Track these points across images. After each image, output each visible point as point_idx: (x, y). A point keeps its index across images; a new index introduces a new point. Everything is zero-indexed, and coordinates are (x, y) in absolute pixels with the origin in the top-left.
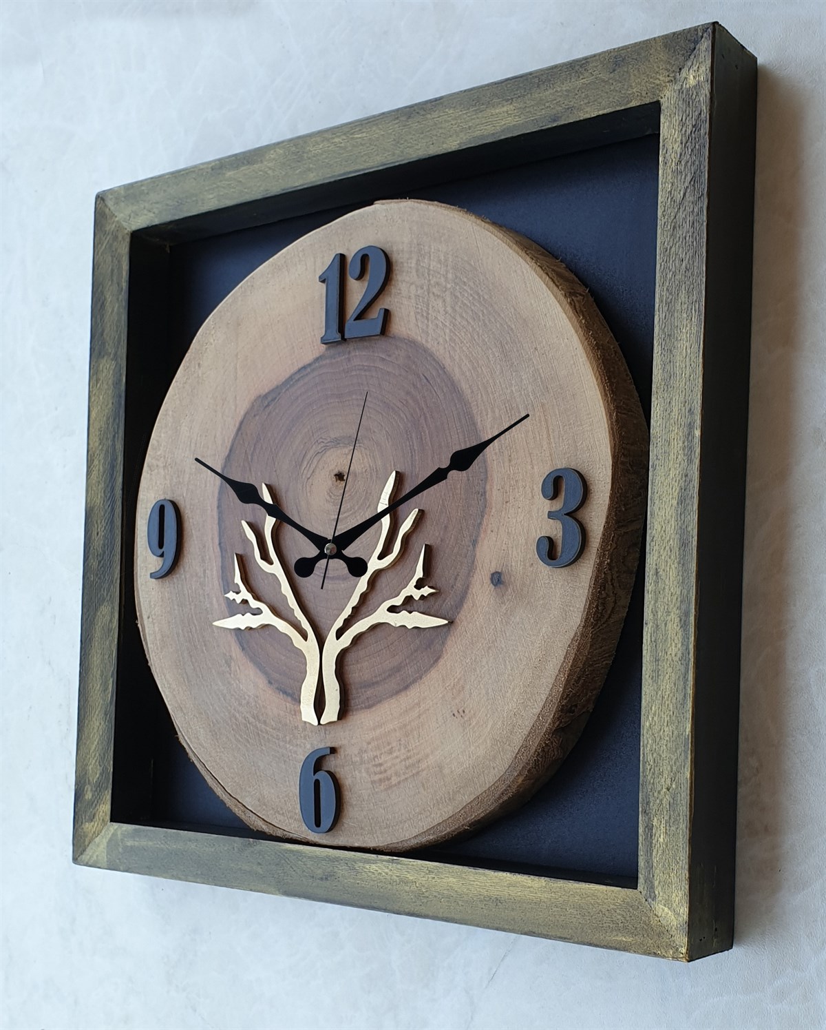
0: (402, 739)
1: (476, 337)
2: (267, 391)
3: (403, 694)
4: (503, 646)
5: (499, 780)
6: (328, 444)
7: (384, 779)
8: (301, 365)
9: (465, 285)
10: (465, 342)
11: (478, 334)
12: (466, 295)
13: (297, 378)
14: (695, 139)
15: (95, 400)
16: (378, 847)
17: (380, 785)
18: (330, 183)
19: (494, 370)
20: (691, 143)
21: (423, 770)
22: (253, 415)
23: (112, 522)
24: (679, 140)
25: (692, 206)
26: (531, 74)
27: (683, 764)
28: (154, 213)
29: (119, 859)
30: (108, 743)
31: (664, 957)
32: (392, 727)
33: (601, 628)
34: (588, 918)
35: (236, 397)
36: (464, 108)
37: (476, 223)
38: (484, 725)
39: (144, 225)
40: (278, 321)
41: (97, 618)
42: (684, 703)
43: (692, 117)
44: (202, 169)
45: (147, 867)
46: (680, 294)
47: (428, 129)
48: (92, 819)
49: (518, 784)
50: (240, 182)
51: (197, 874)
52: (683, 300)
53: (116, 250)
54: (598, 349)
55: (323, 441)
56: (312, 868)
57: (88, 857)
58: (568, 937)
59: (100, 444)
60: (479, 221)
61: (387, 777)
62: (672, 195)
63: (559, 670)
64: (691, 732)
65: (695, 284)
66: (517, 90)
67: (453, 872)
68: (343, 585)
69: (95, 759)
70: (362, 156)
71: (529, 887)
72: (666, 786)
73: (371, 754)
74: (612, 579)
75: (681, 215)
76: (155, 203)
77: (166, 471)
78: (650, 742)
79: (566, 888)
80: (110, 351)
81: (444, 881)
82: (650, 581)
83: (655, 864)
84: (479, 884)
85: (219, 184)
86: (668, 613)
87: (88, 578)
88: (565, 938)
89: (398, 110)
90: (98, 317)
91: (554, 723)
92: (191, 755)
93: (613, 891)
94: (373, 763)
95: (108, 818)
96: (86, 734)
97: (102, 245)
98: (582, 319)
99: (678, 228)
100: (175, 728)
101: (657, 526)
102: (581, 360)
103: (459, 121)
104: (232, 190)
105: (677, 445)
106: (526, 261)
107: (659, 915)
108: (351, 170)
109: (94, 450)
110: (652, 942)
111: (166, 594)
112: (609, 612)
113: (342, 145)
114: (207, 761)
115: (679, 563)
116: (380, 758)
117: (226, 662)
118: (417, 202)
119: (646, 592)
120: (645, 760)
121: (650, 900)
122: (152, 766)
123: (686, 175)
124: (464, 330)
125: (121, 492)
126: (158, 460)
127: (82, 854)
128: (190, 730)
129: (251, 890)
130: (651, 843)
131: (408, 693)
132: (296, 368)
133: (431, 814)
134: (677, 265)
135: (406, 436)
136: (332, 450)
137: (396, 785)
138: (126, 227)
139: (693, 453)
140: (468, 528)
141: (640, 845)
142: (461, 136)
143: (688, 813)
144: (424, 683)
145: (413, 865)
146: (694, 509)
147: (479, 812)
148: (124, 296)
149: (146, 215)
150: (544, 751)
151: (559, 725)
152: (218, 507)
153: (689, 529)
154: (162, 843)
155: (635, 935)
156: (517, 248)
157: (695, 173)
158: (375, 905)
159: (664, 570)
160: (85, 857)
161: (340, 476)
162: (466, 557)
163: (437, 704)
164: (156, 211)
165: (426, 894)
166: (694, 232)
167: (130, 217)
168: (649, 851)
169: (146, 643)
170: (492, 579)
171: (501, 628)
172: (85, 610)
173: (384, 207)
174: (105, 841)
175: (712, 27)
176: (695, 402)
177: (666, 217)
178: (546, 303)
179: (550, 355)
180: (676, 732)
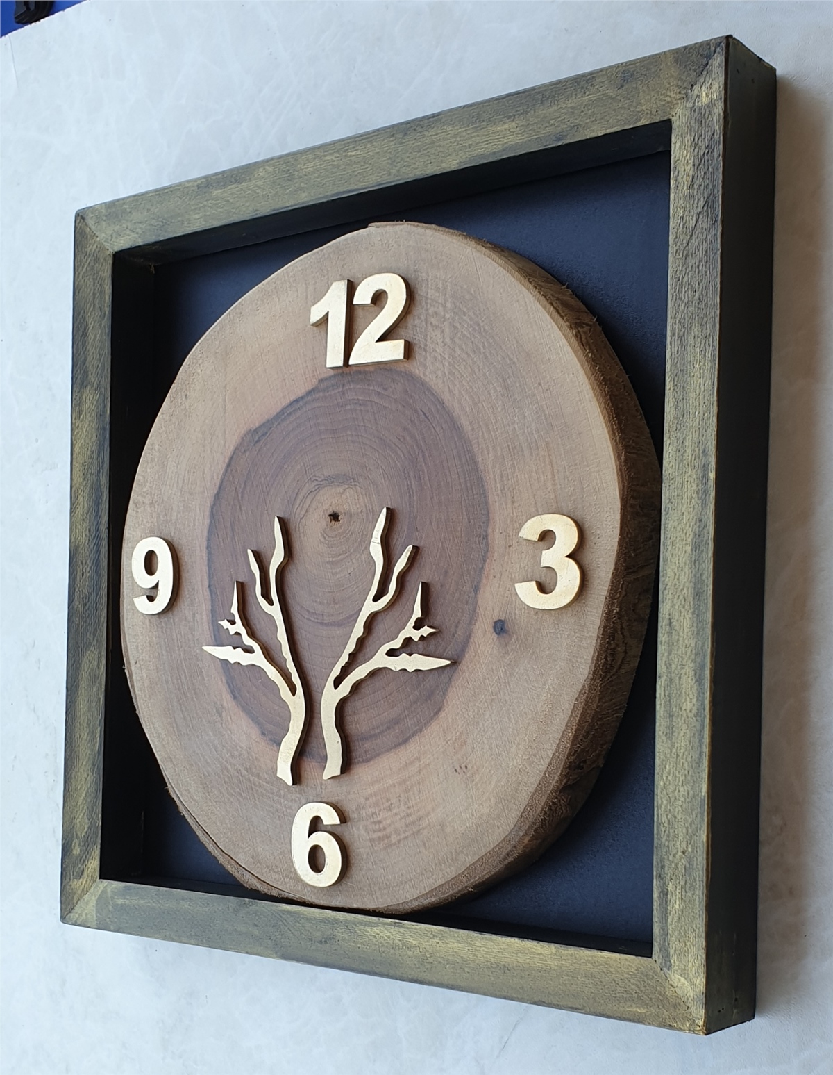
0: (402, 795)
1: (477, 371)
2: (257, 425)
3: (402, 747)
4: (507, 699)
5: (504, 840)
6: (322, 483)
7: (383, 837)
8: (293, 398)
9: (465, 316)
10: (465, 376)
11: (479, 367)
12: (466, 326)
13: (288, 412)
14: (708, 161)
15: (77, 433)
16: (377, 908)
17: (379, 844)
18: (323, 203)
19: (496, 406)
20: (704, 165)
21: (423, 828)
22: (243, 450)
23: (98, 563)
24: (691, 161)
25: (705, 234)
26: (533, 89)
27: (699, 826)
28: (137, 233)
29: (109, 918)
30: (97, 796)
31: (680, 1029)
32: (391, 783)
33: (610, 680)
34: (600, 987)
35: (225, 432)
36: (463, 124)
37: (475, 248)
38: (488, 782)
39: (127, 246)
40: (269, 351)
41: (83, 663)
42: (700, 762)
43: (705, 138)
44: (187, 187)
45: (139, 927)
46: (693, 327)
47: (426, 147)
48: (80, 876)
49: (524, 844)
50: (228, 201)
51: (190, 935)
52: (696, 333)
53: (98, 272)
54: (605, 385)
55: (317, 478)
56: (311, 930)
57: (77, 916)
58: (580, 1007)
59: (84, 479)
60: (479, 247)
61: (386, 835)
62: (684, 221)
63: (566, 725)
64: (708, 793)
65: (709, 317)
66: (519, 106)
67: (458, 937)
68: (338, 632)
69: (84, 811)
70: (356, 175)
71: (538, 954)
72: (682, 850)
73: (370, 811)
74: (622, 629)
75: (694, 242)
76: (138, 223)
77: (153, 508)
78: (665, 802)
79: (577, 956)
80: (93, 380)
81: (450, 946)
82: (663, 632)
83: (670, 932)
84: (485, 949)
85: (205, 203)
86: (683, 666)
87: (73, 621)
88: (576, 1009)
89: (393, 126)
90: (80, 343)
91: (561, 780)
92: (181, 808)
93: (626, 959)
94: (372, 820)
95: (97, 874)
96: (73, 785)
97: (83, 267)
98: (589, 352)
99: (690, 257)
100: (164, 780)
101: (670, 573)
102: (587, 396)
103: (458, 139)
104: (219, 210)
105: (691, 489)
106: (528, 290)
107: (675, 985)
108: (345, 190)
109: (77, 485)
110: (667, 1013)
111: (154, 639)
112: (619, 663)
113: (335, 163)
114: (198, 815)
115: (693, 613)
116: (379, 814)
117: (217, 711)
118: (414, 225)
119: (659, 643)
120: (660, 821)
121: (665, 969)
122: (143, 818)
123: (699, 200)
124: (464, 363)
125: (107, 530)
126: (145, 498)
127: (70, 912)
128: (180, 782)
129: (247, 953)
130: (667, 909)
131: (408, 747)
132: (288, 402)
133: (433, 875)
134: (690, 296)
135: (403, 475)
136: (326, 488)
137: (395, 844)
138: (107, 248)
139: (707, 496)
140: (469, 574)
141: (655, 911)
142: (461, 155)
143: (705, 878)
144: (424, 736)
145: (416, 929)
146: (709, 556)
147: (483, 874)
148: (107, 322)
149: (129, 235)
150: (551, 810)
151: (567, 782)
152: (207, 548)
153: (704, 577)
154: (154, 902)
155: (650, 1007)
156: (519, 276)
157: (708, 198)
158: (377, 971)
159: (677, 621)
160: (73, 916)
161: (335, 517)
162: (467, 604)
163: (438, 759)
164: (140, 231)
165: (431, 960)
166: (707, 262)
167: (112, 237)
168: (665, 917)
169: (134, 690)
170: (495, 628)
171: (505, 680)
172: (71, 655)
173: (379, 230)
174: (94, 899)
175: (725, 41)
176: (709, 443)
177: (678, 244)
178: (550, 335)
179: (555, 391)
180: (691, 793)
